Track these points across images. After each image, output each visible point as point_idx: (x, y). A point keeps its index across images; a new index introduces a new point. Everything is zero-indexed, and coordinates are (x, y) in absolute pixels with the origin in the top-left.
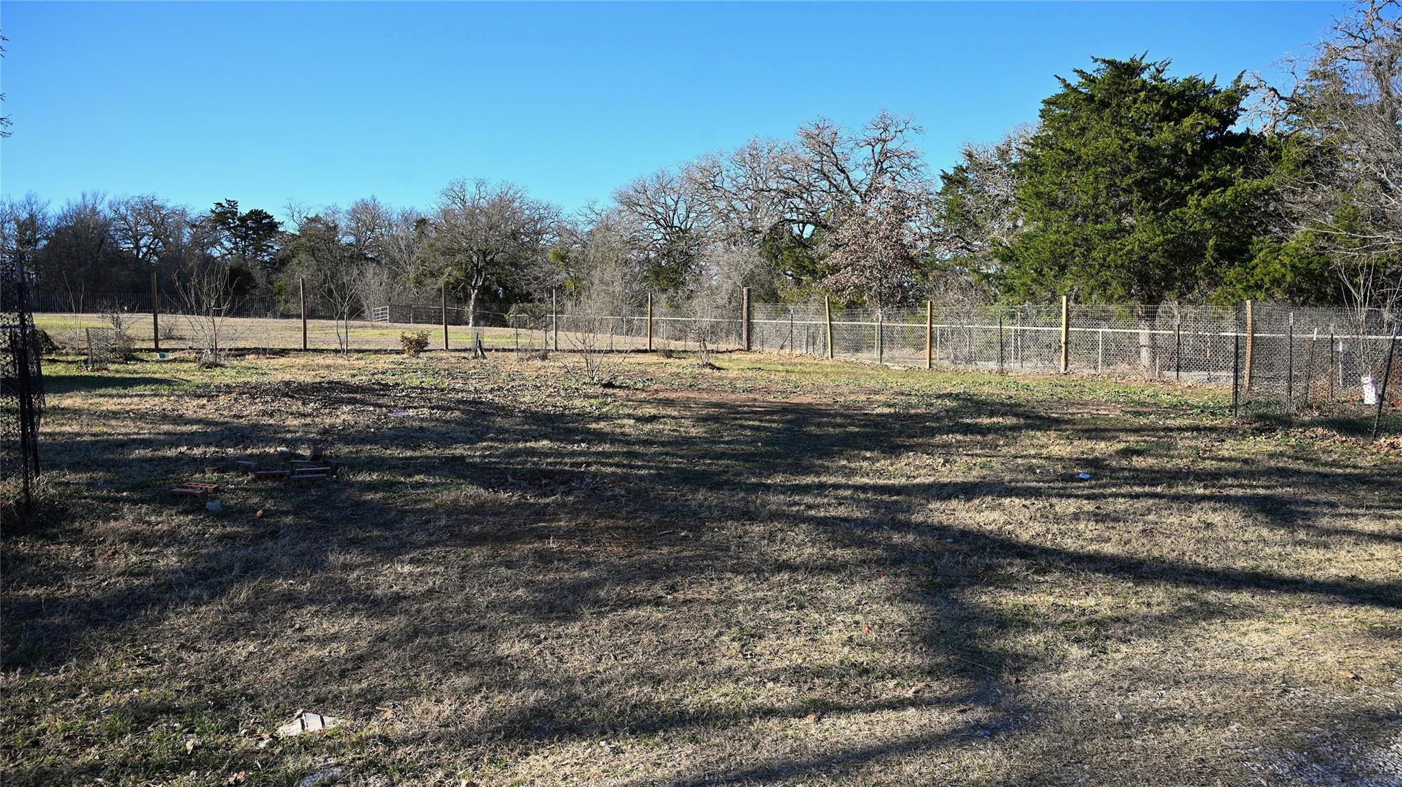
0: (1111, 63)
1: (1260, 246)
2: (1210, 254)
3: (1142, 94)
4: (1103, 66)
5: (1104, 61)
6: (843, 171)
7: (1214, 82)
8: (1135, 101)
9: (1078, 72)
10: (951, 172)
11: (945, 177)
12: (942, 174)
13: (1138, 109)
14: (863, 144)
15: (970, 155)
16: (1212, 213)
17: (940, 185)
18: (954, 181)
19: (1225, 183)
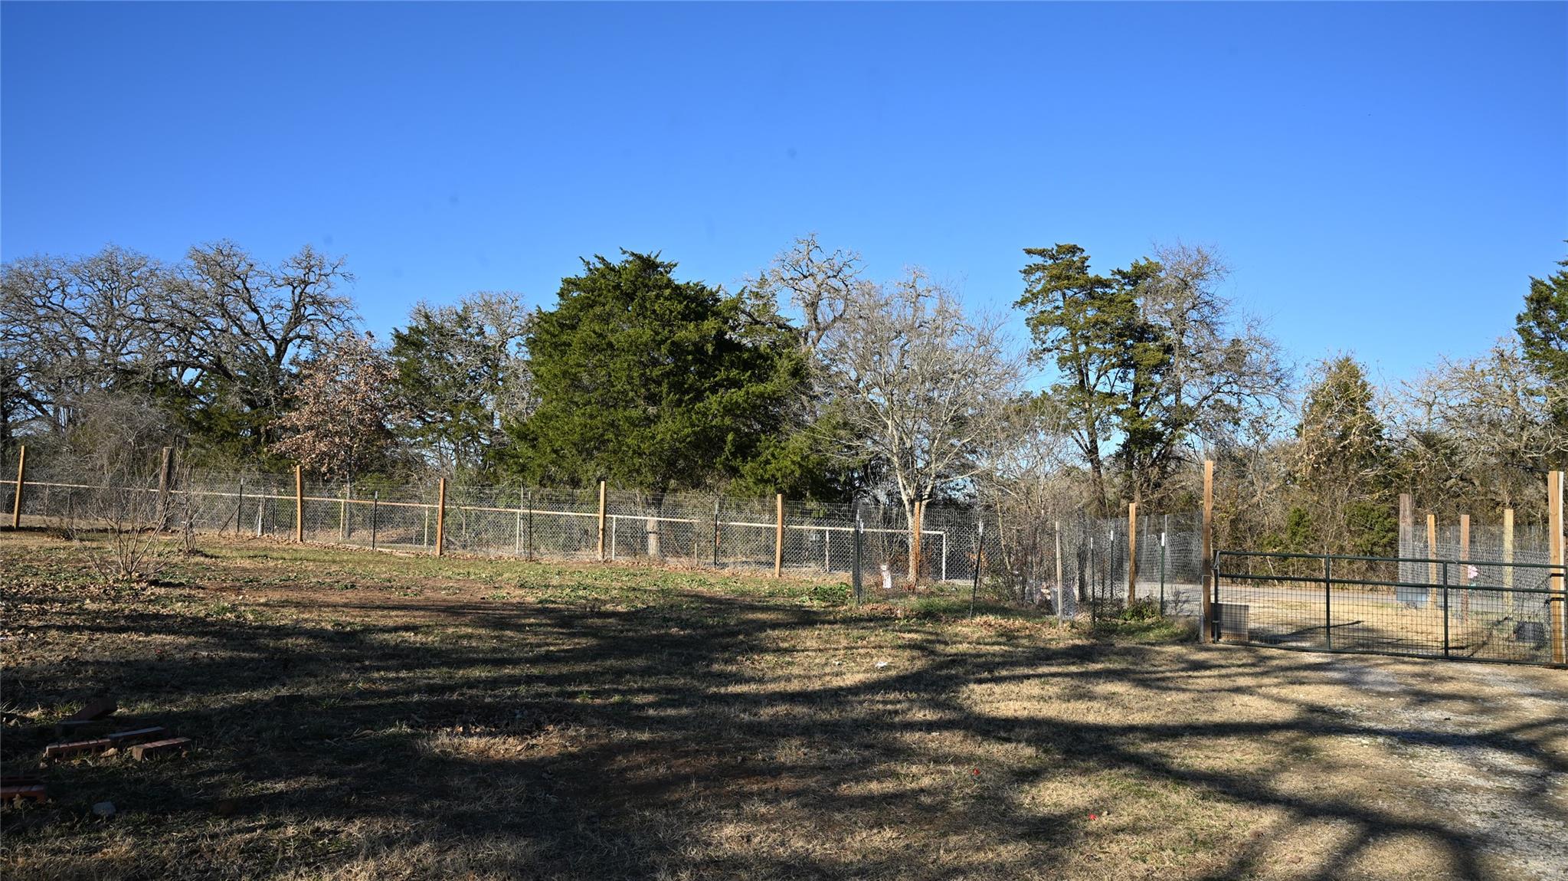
0: (639, 257)
1: (767, 445)
2: (728, 447)
3: (667, 292)
4: (631, 258)
5: (633, 254)
6: (255, 310)
7: (717, 292)
8: (658, 297)
9: (599, 258)
10: (406, 332)
11: (399, 336)
12: (393, 332)
13: (663, 304)
14: (282, 282)
15: (427, 317)
16: (729, 410)
17: (391, 344)
18: (406, 342)
19: (737, 384)
